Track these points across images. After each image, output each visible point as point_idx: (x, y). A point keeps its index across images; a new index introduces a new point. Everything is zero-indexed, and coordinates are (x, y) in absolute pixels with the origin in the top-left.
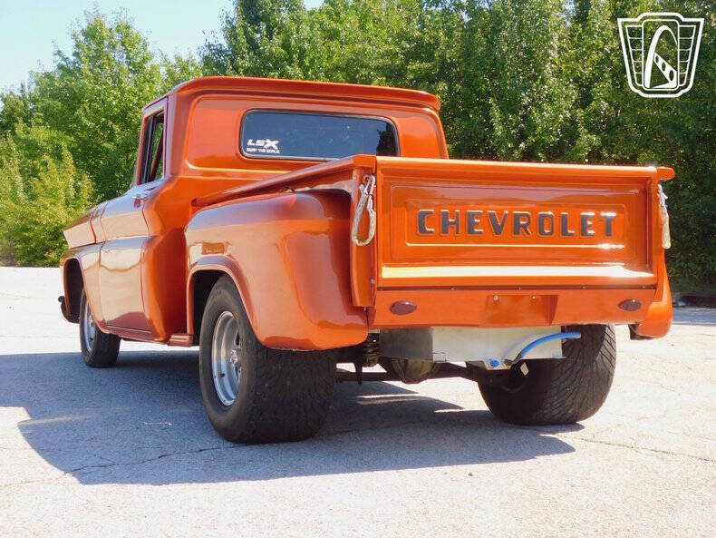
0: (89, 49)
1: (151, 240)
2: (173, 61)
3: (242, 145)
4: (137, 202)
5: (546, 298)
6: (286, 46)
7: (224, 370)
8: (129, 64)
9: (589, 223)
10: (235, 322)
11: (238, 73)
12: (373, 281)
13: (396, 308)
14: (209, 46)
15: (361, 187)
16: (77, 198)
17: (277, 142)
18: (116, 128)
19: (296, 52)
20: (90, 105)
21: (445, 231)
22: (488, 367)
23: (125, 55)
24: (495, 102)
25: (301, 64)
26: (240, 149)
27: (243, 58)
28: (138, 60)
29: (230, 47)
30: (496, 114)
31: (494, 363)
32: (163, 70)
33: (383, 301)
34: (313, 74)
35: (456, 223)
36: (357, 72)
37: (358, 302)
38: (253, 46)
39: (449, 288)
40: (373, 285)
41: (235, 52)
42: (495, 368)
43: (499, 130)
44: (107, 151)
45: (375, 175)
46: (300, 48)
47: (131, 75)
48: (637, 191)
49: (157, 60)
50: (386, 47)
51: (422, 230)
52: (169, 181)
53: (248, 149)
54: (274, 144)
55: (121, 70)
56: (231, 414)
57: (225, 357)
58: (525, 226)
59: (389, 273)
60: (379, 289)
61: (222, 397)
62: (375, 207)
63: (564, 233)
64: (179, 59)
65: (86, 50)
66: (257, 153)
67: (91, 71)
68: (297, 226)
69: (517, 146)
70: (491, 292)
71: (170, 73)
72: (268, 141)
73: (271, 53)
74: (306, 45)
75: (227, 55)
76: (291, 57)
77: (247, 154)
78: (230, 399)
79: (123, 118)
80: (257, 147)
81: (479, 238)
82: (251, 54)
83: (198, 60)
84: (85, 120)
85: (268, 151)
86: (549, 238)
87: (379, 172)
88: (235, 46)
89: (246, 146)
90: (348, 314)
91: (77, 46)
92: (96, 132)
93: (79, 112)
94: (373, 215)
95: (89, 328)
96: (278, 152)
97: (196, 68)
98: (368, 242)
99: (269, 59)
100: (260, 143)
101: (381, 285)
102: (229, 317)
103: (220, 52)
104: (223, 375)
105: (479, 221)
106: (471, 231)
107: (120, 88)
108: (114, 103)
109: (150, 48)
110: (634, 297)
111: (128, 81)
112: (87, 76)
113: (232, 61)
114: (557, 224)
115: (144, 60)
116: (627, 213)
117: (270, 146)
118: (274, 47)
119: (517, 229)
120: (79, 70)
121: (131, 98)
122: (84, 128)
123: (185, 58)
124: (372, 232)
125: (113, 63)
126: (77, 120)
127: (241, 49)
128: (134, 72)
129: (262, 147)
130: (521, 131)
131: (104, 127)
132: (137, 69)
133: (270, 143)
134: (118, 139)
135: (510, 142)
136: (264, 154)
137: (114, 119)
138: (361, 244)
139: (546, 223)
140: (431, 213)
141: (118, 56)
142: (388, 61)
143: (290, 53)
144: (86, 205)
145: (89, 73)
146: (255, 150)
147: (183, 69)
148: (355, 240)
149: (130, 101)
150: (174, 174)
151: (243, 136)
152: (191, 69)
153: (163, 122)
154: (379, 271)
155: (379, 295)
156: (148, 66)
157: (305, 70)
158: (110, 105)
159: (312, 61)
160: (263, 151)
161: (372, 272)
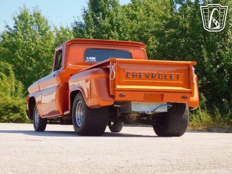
0: (21, 25)
1: (58, 86)
2: (59, 29)
3: (85, 59)
4: (54, 76)
5: (161, 95)
6: (111, 22)
7: (79, 118)
8: (39, 31)
9: (173, 76)
10: (82, 104)
11: (89, 35)
12: (115, 89)
13: (121, 96)
14: (76, 23)
15: (112, 66)
16: (16, 92)
17: (95, 58)
18: (34, 60)
19: (115, 25)
20: (22, 50)
21: (133, 77)
22: (147, 113)
23: (37, 27)
24: (204, 47)
25: (118, 31)
26: (84, 60)
27: (91, 28)
28: (44, 29)
29: (85, 23)
30: (204, 52)
31: (148, 112)
32: (54, 34)
33: (117, 94)
34: (123, 35)
35: (136, 75)
36: (143, 34)
37: (111, 94)
38: (96, 23)
39: (135, 91)
40: (115, 90)
41: (88, 25)
42: (149, 113)
43: (206, 60)
44: (29, 71)
45: (115, 63)
46: (117, 23)
47: (40, 36)
48: (187, 68)
49: (52, 29)
50: (156, 23)
51: (127, 76)
52: (64, 69)
53: (87, 60)
54: (94, 58)
55: (36, 34)
56: (80, 128)
57: (79, 114)
58: (155, 76)
59: (118, 87)
60: (116, 91)
61: (78, 125)
62: (115, 70)
63: (166, 78)
64: (62, 28)
65: (20, 25)
66: (89, 61)
67: (22, 34)
68: (97, 76)
69: (215, 67)
70: (145, 93)
71: (58, 35)
72: (93, 57)
73: (104, 26)
74: (120, 22)
75: (84, 27)
76: (113, 27)
77: (86, 61)
78: (80, 124)
79: (36, 56)
80: (89, 59)
81: (142, 79)
82: (95, 26)
83: (71, 29)
84: (19, 57)
85: (93, 60)
86: (162, 79)
87: (116, 63)
88: (88, 23)
89: (86, 59)
90: (109, 97)
91: (16, 23)
92: (24, 62)
93: (17, 53)
94: (115, 72)
95: (36, 119)
96: (96, 61)
97: (70, 33)
98: (113, 79)
99: (103, 28)
100: (90, 58)
101: (117, 90)
102: (80, 103)
103: (81, 25)
104: (79, 119)
105: (142, 75)
106: (140, 77)
107: (35, 42)
108: (33, 49)
109: (49, 24)
110: (186, 95)
111: (39, 39)
112: (21, 37)
113: (87, 29)
114: (164, 76)
115: (46, 29)
116: (183, 73)
117: (93, 59)
118: (106, 23)
119: (152, 77)
120: (17, 34)
121: (40, 47)
122: (19, 60)
123: (65, 28)
124: (114, 77)
125: (32, 31)
126: (16, 57)
127: (91, 24)
128: (41, 35)
129: (91, 59)
130: (217, 60)
131: (28, 60)
132: (43, 33)
133: (93, 58)
134: (34, 65)
135: (211, 65)
136: (91, 61)
137: (32, 56)
138: (112, 80)
139: (160, 75)
140: (130, 72)
141: (34, 28)
142: (157, 29)
143: (113, 26)
144: (20, 95)
145: (21, 35)
146: (89, 60)
147: (64, 33)
148: (110, 79)
149: (40, 48)
150: (65, 67)
151: (85, 56)
152: (68, 33)
153: (62, 53)
154: (116, 86)
155: (116, 92)
156: (48, 32)
157: (120, 33)
158: (31, 50)
159: (123, 29)
160: (91, 60)
161: (114, 86)
